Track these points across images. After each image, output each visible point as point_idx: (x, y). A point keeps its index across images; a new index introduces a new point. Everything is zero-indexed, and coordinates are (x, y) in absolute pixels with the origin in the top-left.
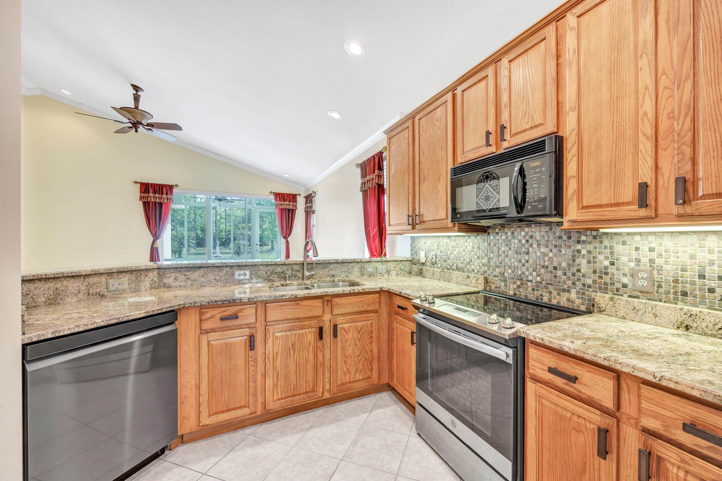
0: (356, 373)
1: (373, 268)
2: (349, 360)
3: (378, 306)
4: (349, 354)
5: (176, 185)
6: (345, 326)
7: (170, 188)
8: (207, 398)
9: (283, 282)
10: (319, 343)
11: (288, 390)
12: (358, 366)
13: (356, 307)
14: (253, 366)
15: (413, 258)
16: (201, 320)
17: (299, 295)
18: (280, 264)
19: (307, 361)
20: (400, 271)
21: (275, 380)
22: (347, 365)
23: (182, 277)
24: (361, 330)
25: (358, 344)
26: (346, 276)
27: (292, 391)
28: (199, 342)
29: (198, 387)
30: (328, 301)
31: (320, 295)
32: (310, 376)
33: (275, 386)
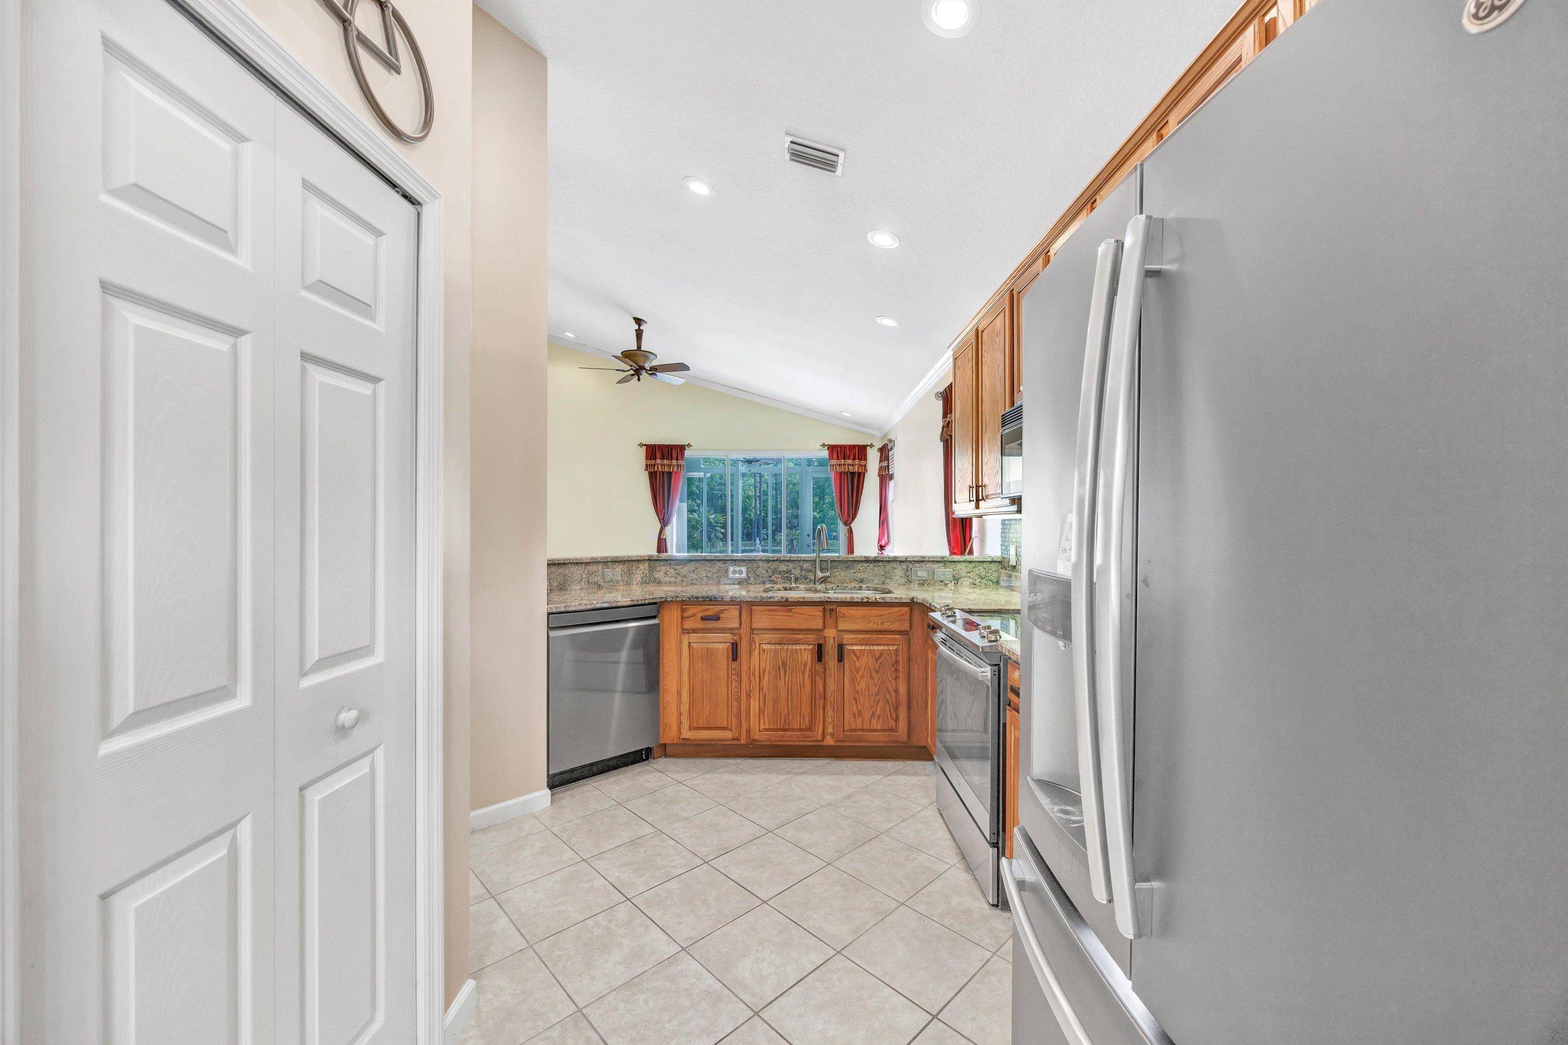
0: (872, 720)
1: (928, 572)
2: (862, 698)
3: (908, 625)
4: (862, 690)
5: (689, 444)
6: (854, 648)
7: (682, 448)
8: (687, 707)
9: (787, 585)
10: (819, 667)
11: (777, 721)
12: (874, 708)
13: (872, 623)
14: (736, 681)
15: (1004, 558)
16: (682, 618)
17: (791, 598)
18: (784, 561)
19: (802, 688)
20: (980, 580)
21: (762, 704)
22: (859, 705)
23: (672, 571)
24: (880, 657)
25: (875, 677)
26: (881, 583)
27: (782, 723)
28: (681, 642)
29: (679, 693)
30: (831, 610)
31: (818, 600)
32: (806, 709)
33: (762, 712)
